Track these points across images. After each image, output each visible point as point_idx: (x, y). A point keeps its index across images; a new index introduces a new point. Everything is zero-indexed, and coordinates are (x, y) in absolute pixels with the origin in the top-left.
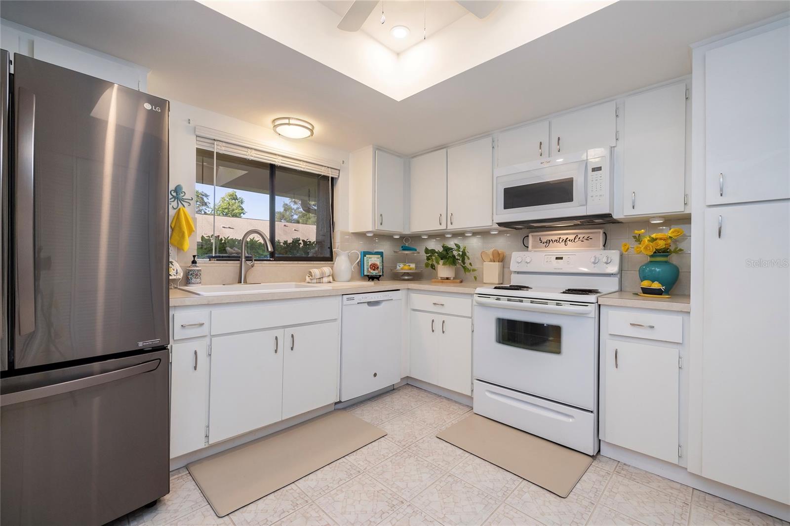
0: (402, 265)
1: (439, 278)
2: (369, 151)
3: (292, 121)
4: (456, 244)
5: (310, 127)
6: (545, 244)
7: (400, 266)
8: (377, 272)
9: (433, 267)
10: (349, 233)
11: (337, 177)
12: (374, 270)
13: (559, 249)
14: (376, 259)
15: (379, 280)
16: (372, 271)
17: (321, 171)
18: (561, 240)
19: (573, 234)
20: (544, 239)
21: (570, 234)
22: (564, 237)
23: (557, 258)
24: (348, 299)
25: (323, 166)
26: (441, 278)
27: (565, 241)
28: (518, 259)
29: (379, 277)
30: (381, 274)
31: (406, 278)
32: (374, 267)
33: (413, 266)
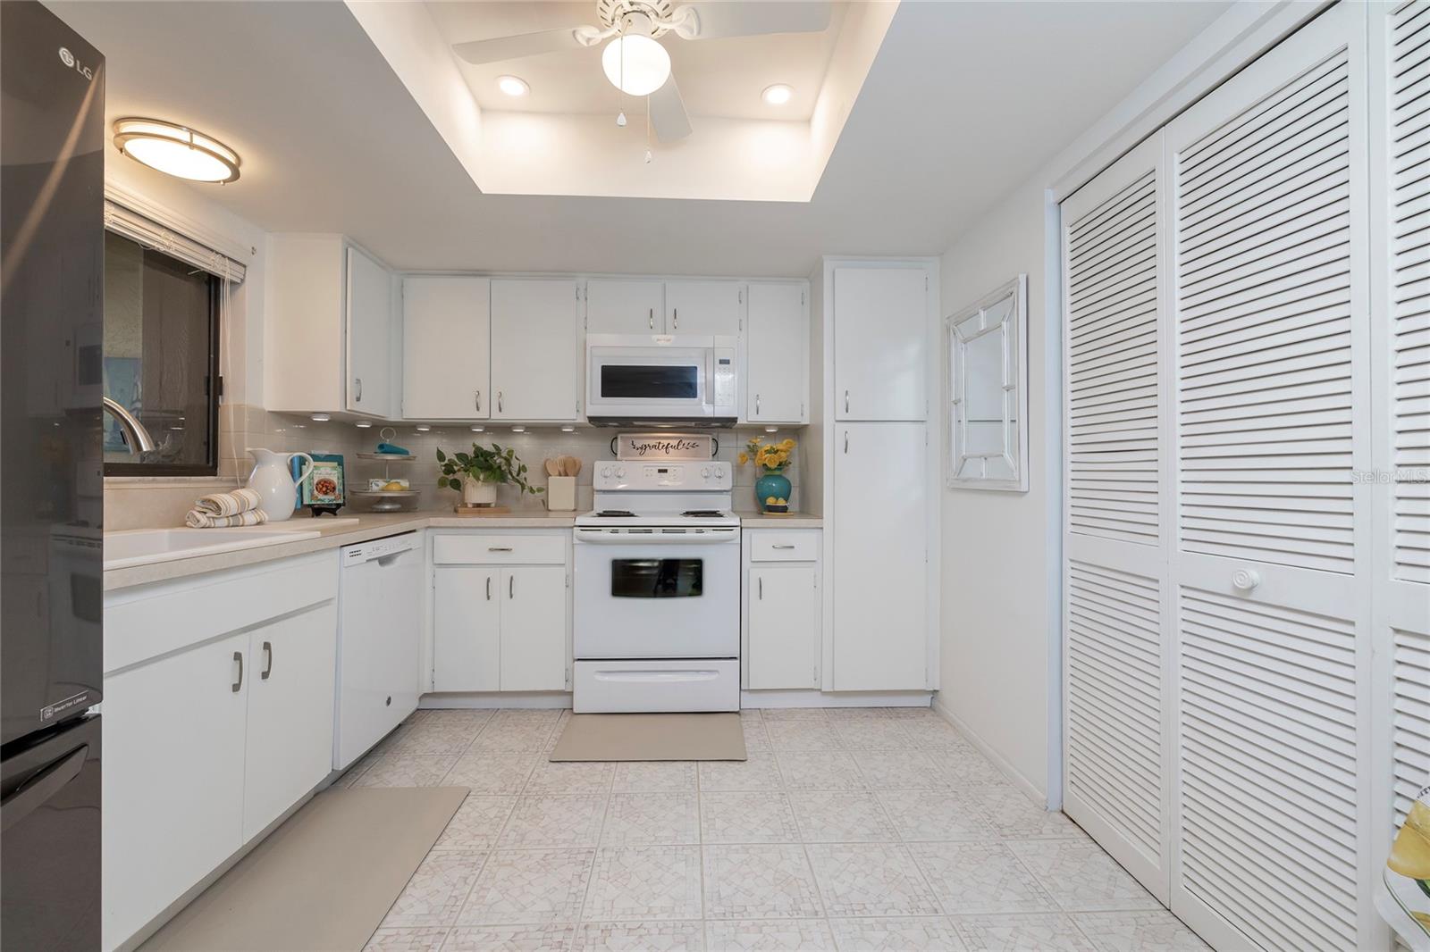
0: (382, 484)
1: (470, 506)
2: (335, 245)
3: (197, 140)
4: (494, 445)
5: (232, 159)
6: (640, 450)
7: (378, 485)
8: (333, 497)
9: (457, 485)
10: (264, 410)
11: (239, 281)
12: (326, 493)
13: (662, 459)
14: (329, 470)
15: (335, 515)
16: (321, 496)
17: (206, 260)
18: (661, 445)
19: (675, 438)
20: (639, 444)
21: (671, 439)
22: (665, 442)
23: (660, 471)
24: (353, 554)
25: (212, 250)
26: (474, 504)
27: (667, 448)
28: (606, 473)
29: (336, 509)
30: (341, 501)
31: (387, 507)
32: (325, 486)
33: (405, 483)
